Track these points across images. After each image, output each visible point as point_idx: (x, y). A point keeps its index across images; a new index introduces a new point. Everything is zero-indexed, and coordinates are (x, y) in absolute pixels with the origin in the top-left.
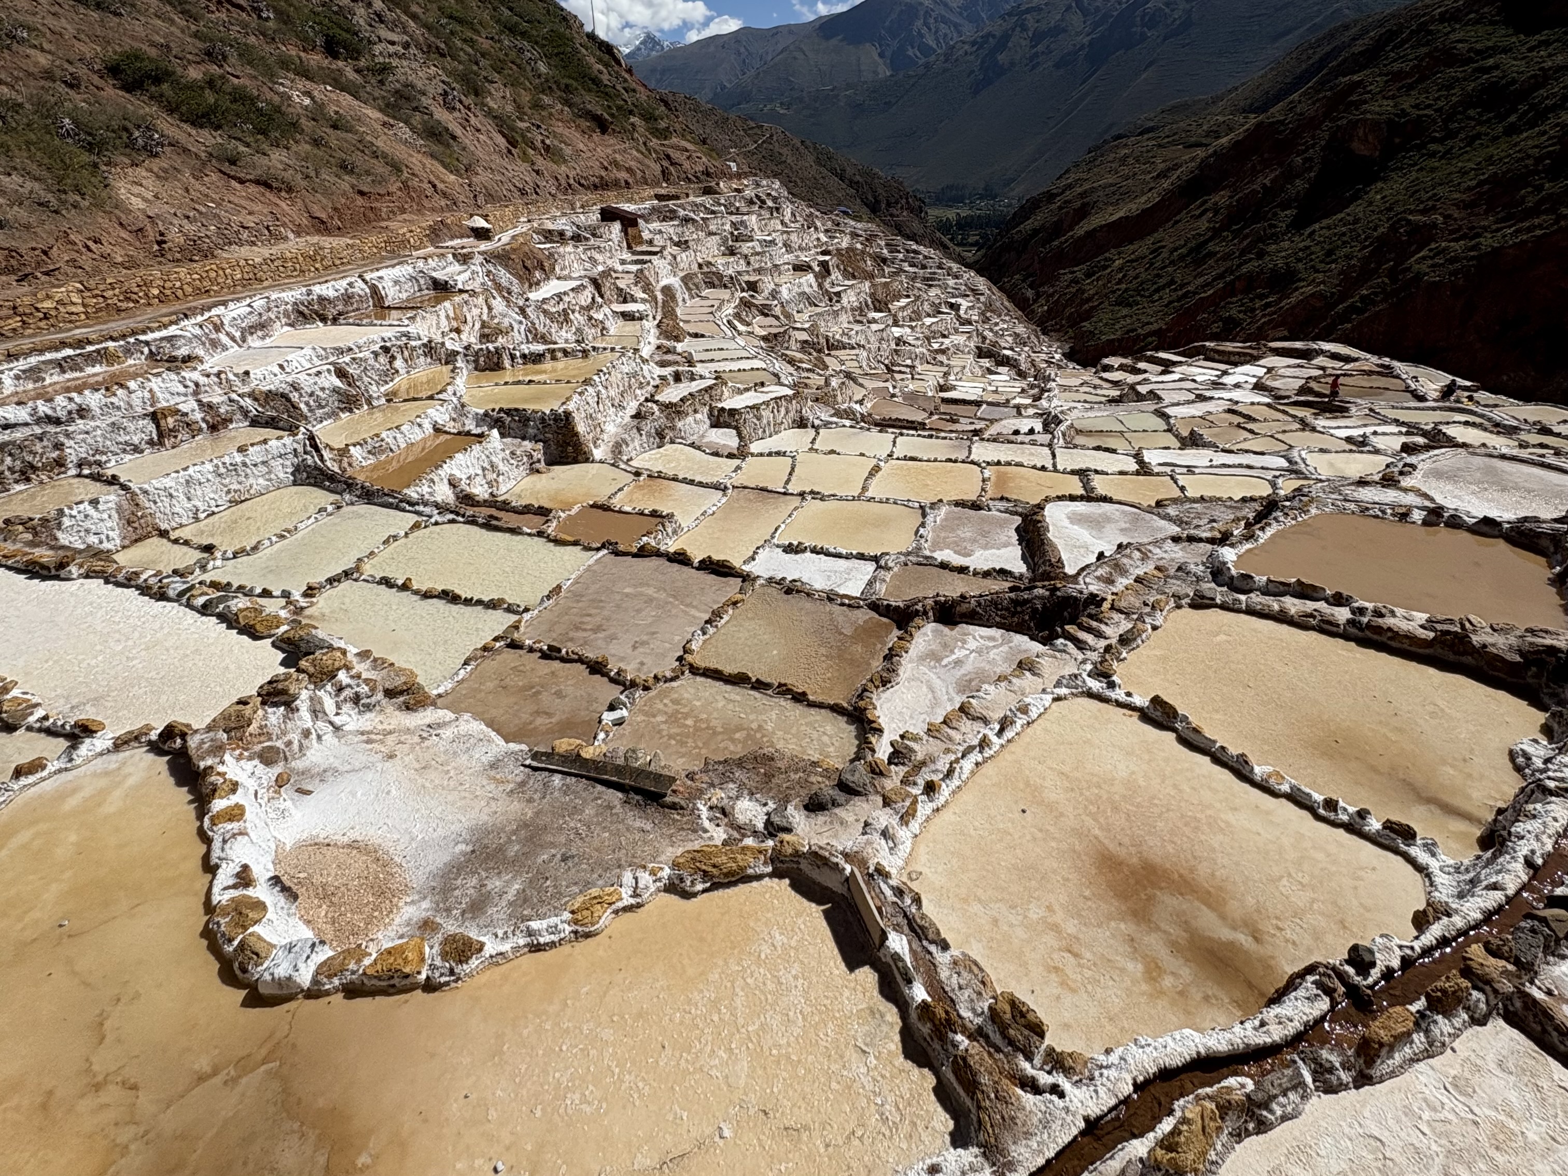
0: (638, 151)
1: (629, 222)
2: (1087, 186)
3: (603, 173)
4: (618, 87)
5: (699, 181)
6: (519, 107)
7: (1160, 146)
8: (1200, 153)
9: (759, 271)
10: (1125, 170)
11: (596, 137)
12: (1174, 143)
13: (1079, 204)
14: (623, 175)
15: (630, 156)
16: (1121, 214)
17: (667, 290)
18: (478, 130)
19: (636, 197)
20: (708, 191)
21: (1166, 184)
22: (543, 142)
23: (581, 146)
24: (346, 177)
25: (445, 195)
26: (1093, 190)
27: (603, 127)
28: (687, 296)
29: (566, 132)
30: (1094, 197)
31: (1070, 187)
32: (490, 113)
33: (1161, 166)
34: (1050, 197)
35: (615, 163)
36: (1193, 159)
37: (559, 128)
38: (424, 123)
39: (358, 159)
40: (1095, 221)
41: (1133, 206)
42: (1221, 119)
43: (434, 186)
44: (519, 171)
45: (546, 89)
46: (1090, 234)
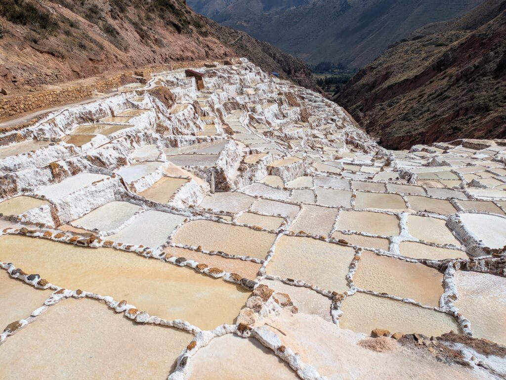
0: (195, 42)
1: (199, 77)
2: (388, 64)
3: (182, 53)
4: (183, 10)
5: (222, 58)
6: (140, 19)
7: (424, 45)
8: (444, 49)
9: (254, 102)
10: (406, 57)
11: (176, 34)
12: (431, 44)
13: (385, 73)
14: (189, 54)
15: (192, 45)
16: (405, 78)
17: (218, 110)
18: (127, 30)
19: (196, 65)
20: (227, 63)
21: (427, 64)
22: (154, 37)
23: (171, 40)
24: (83, 52)
25: (122, 61)
26: (392, 66)
27: (178, 29)
28: (226, 113)
29: (163, 32)
30: (392, 70)
31: (380, 64)
32: (130, 21)
33: (424, 55)
34: (372, 69)
35: (186, 48)
36: (439, 52)
37: (160, 30)
38: (104, 26)
39: (85, 42)
40: (392, 81)
41: (411, 74)
42: (453, 32)
43: (116, 57)
44: (146, 51)
45: (151, 10)
46: (390, 87)
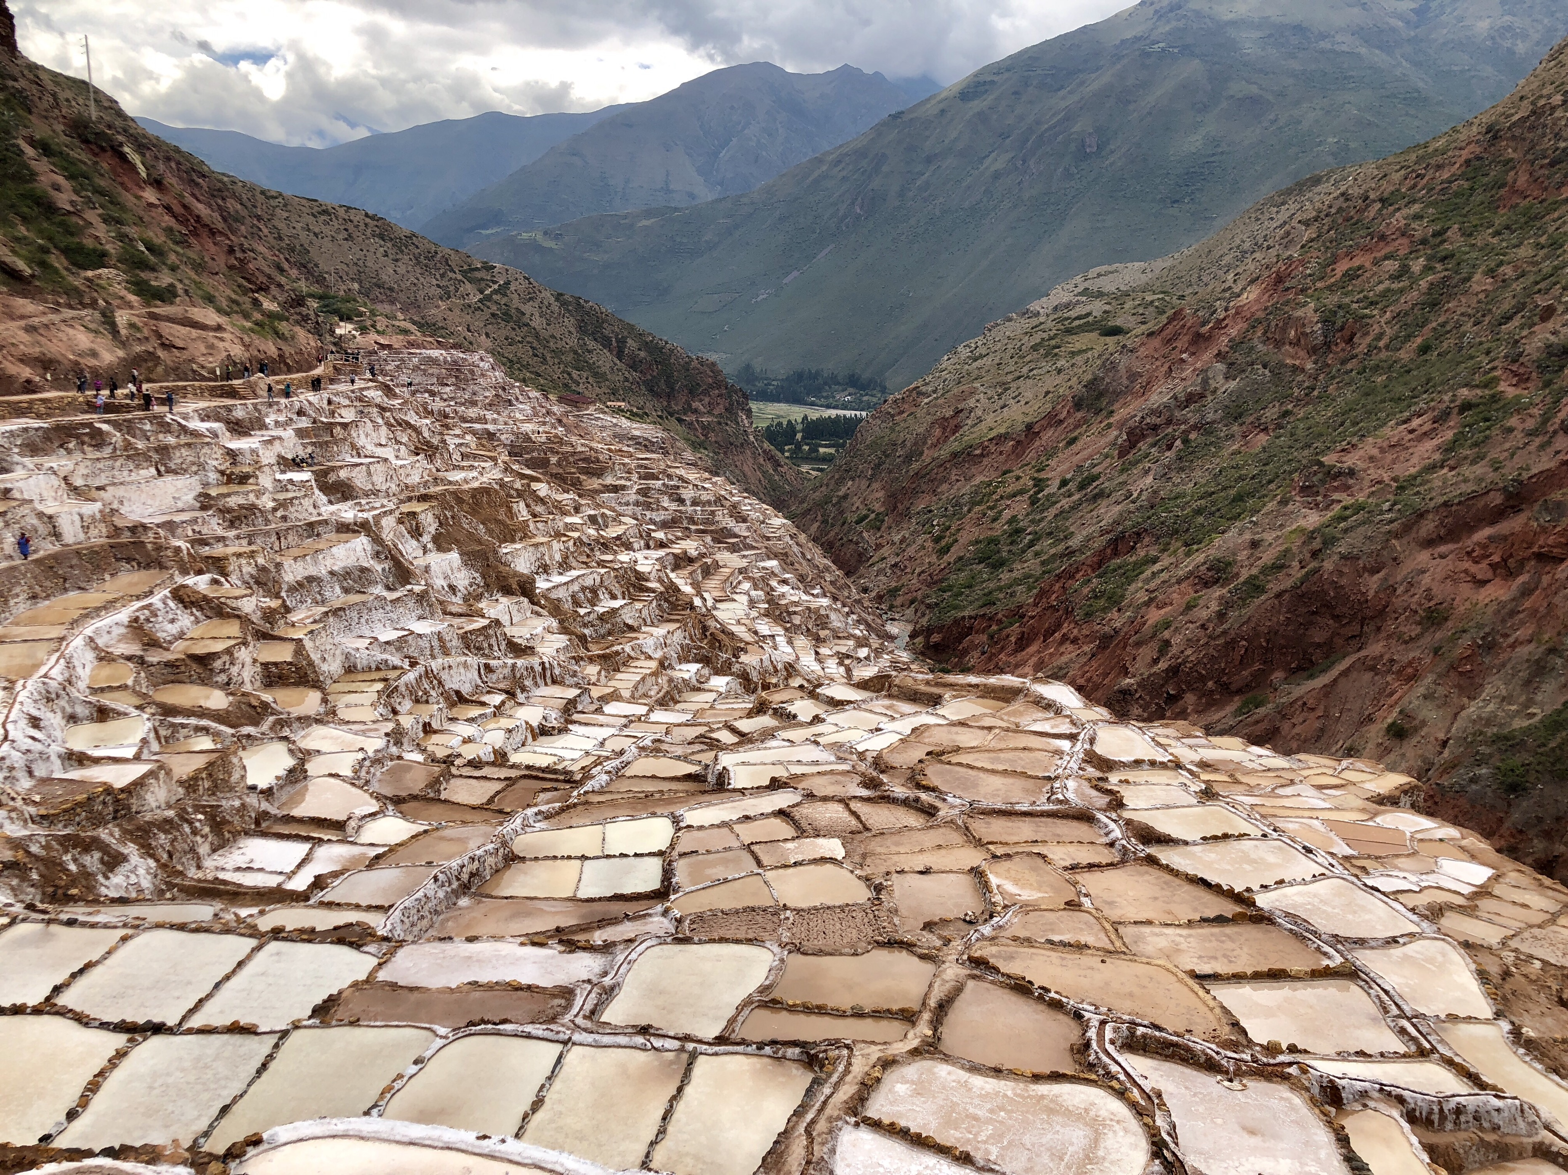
2: (965, 385)
7: (1069, 331)
12: (1087, 328)
13: (951, 412)
16: (1003, 428)
21: (1064, 388)
26: (972, 391)
30: (972, 403)
34: (920, 396)
36: (1101, 354)
40: (967, 437)
41: (1020, 418)
46: (958, 457)
